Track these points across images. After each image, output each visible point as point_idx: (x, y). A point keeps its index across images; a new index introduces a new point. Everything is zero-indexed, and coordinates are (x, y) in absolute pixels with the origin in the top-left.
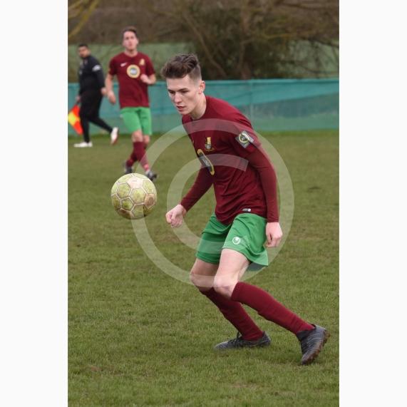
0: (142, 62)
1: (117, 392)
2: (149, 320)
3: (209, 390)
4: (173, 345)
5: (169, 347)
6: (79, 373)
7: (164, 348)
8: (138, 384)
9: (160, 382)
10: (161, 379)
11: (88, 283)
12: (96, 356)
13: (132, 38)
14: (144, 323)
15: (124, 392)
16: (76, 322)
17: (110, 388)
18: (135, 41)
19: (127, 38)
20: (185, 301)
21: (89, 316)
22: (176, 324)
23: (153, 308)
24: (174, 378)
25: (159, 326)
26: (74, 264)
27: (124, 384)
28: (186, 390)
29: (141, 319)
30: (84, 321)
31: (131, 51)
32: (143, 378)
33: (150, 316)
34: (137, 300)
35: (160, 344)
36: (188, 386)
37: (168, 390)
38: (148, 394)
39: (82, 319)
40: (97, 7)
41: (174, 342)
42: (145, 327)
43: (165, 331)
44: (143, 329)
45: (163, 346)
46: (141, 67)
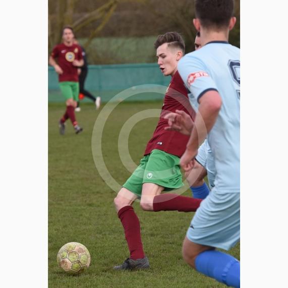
0: (76, 50)
1: (133, 284)
2: (155, 233)
3: (198, 282)
4: (172, 250)
5: (169, 251)
6: (106, 271)
7: (166, 253)
8: (148, 278)
9: (164, 277)
10: (164, 275)
11: (111, 207)
12: (118, 259)
13: (70, 33)
14: (152, 235)
15: (138, 285)
16: (103, 235)
17: (128, 282)
18: (71, 36)
19: (66, 34)
20: (180, 219)
21: (112, 231)
22: (174, 236)
23: (158, 224)
24: (173, 274)
25: (162, 237)
26: (102, 194)
27: (138, 279)
28: (182, 283)
29: (150, 232)
30: (109, 234)
31: (69, 42)
32: (151, 274)
33: (156, 230)
34: (146, 219)
35: (163, 250)
36: (184, 279)
37: (170, 282)
38: (155, 285)
39: (107, 233)
40: (115, 10)
41: (173, 248)
42: (152, 238)
43: (166, 240)
44: (151, 239)
45: (165, 252)
46: (75, 54)
